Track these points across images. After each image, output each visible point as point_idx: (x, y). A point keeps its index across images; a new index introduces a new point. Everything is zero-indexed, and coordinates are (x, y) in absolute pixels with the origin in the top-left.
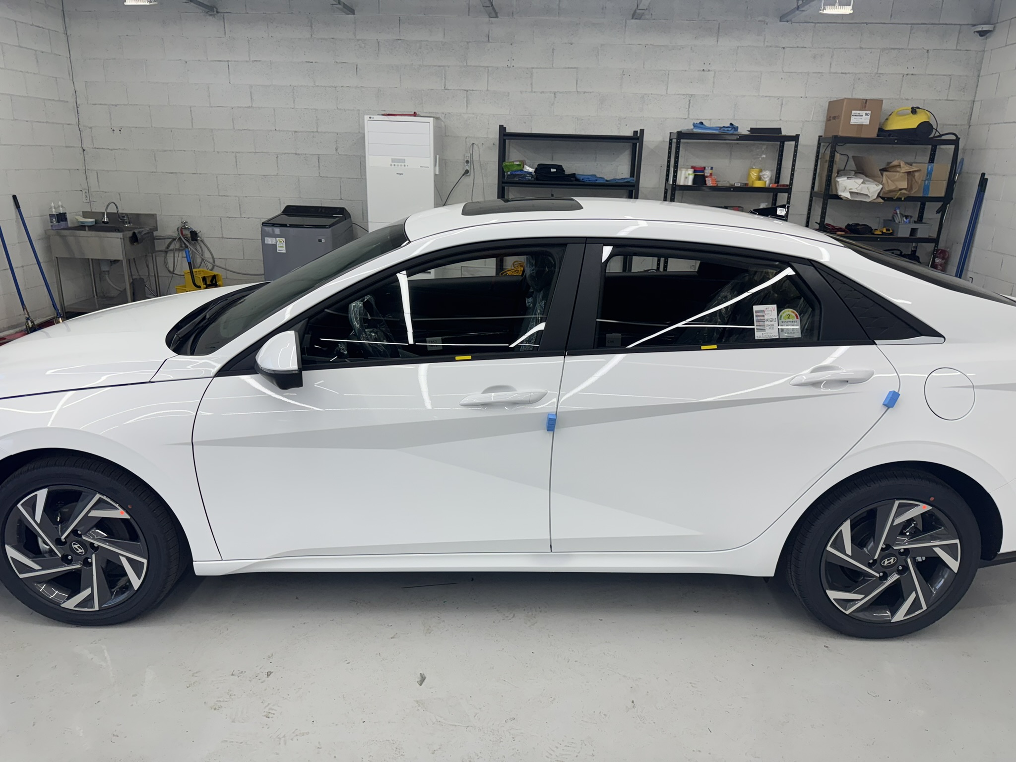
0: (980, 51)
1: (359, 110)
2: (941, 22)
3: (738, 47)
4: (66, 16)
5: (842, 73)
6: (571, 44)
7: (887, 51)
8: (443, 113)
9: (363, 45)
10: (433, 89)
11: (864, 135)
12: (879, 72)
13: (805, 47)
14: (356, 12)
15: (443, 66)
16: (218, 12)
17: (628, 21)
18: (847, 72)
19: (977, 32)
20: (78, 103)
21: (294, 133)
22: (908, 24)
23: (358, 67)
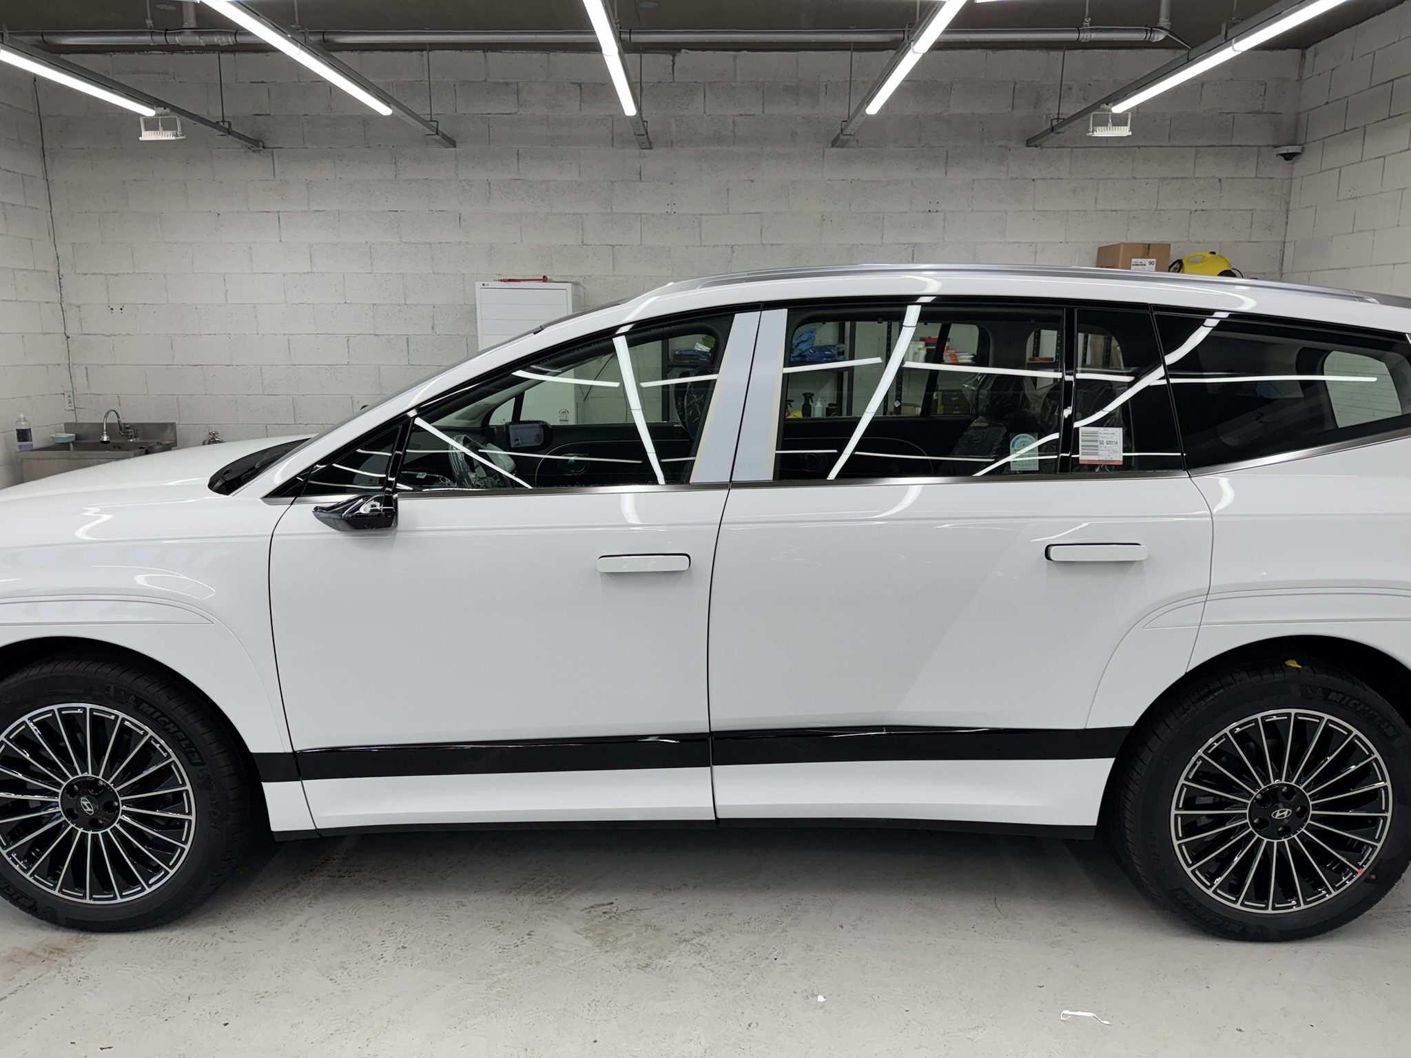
0: (1286, 179)
1: (464, 274)
2: (1234, 143)
3: (974, 181)
4: (46, 154)
5: (1112, 211)
6: (752, 181)
7: (1167, 182)
8: (581, 276)
9: (468, 188)
10: (566, 245)
12: (1159, 208)
13: (1062, 179)
14: (457, 144)
15: (579, 214)
16: (264, 147)
17: (826, 150)
18: (1118, 209)
19: (1280, 154)
20: (61, 271)
21: (372, 307)
22: (1191, 147)
23: (461, 216)
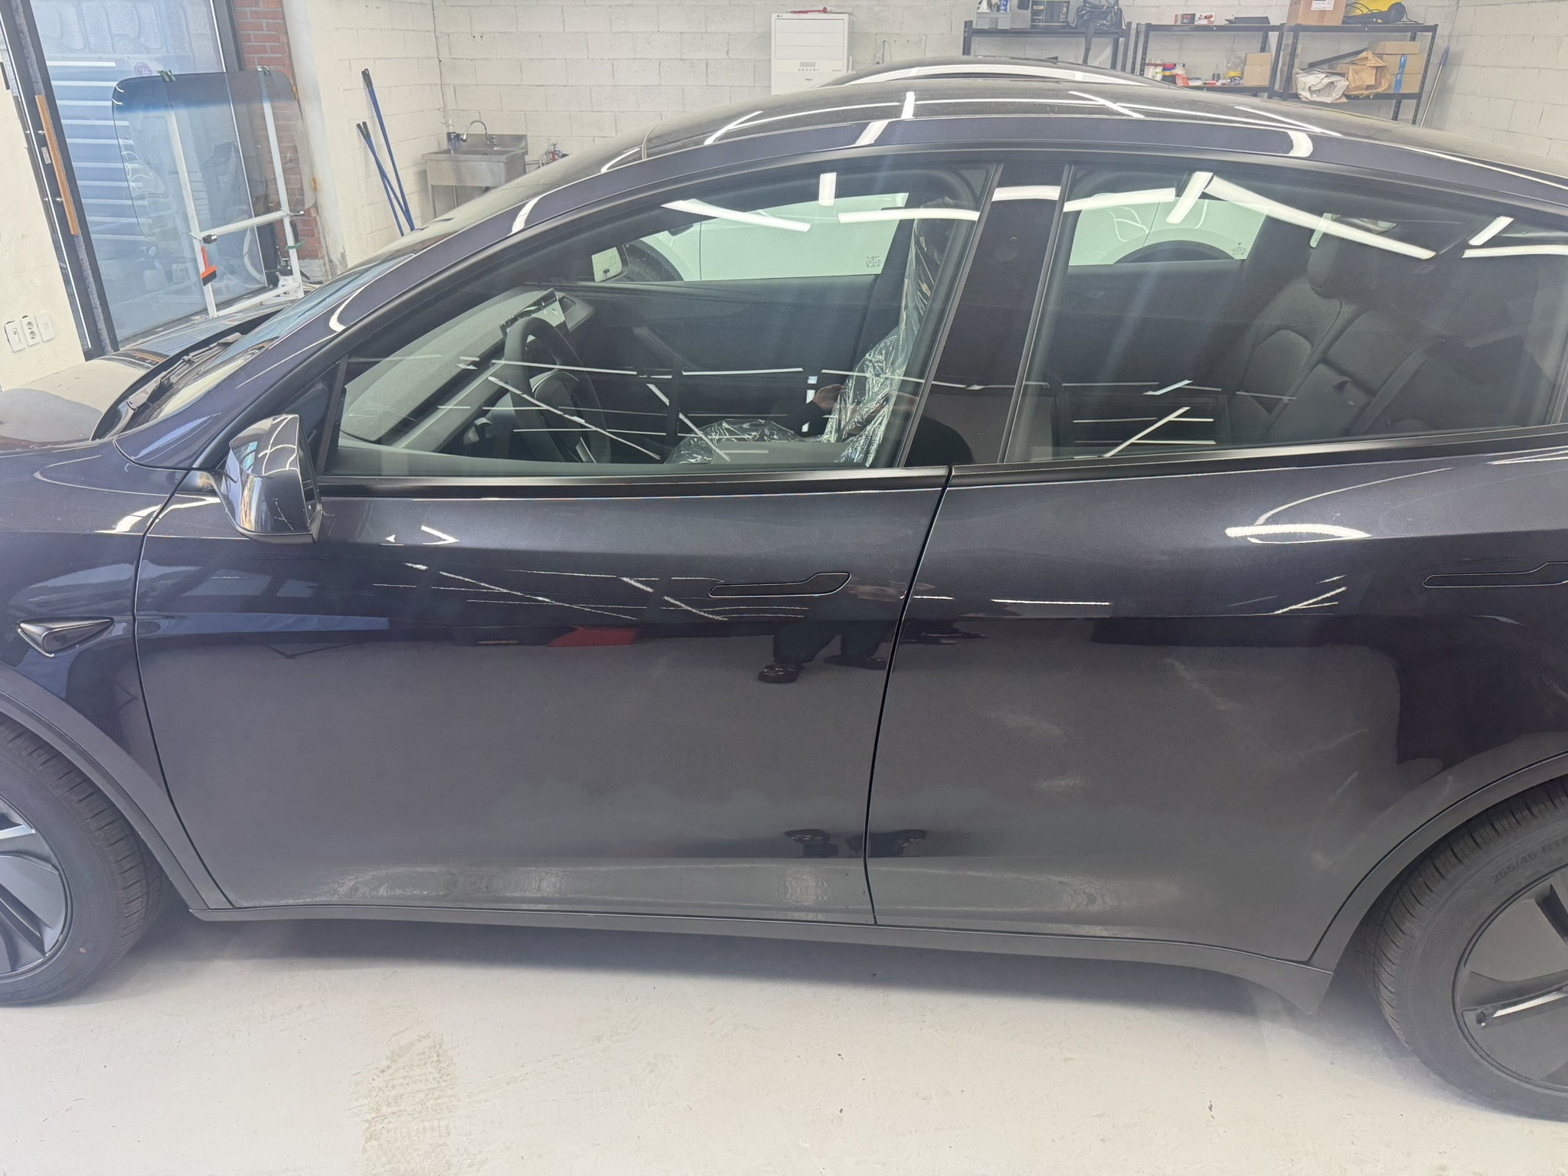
1: (755, 5)
11: (1327, 23)
21: (679, 35)
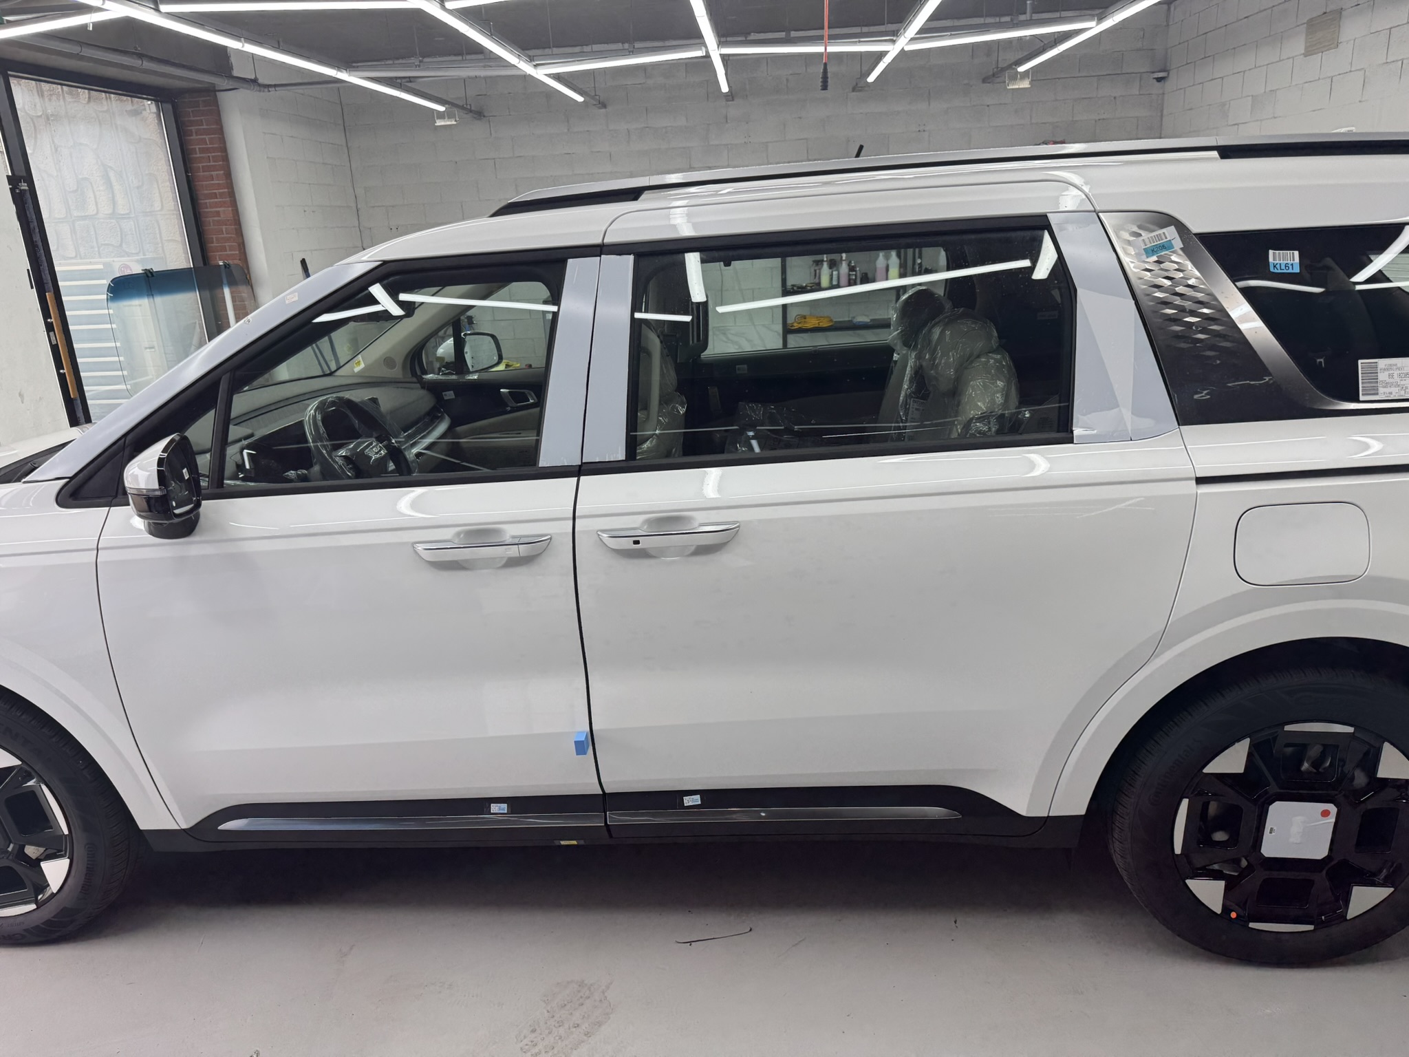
0: (1159, 94)
2: (1124, 72)
3: (948, 108)
4: (346, 130)
5: (1042, 123)
7: (1079, 101)
9: (615, 135)
12: (1075, 119)
13: (1008, 104)
14: (608, 106)
15: (688, 147)
16: (484, 116)
17: (850, 94)
19: (1156, 78)
20: (359, 206)
22: (1096, 76)
23: (612, 154)
